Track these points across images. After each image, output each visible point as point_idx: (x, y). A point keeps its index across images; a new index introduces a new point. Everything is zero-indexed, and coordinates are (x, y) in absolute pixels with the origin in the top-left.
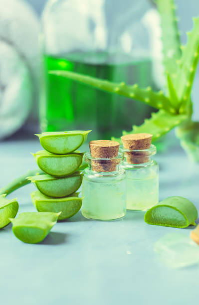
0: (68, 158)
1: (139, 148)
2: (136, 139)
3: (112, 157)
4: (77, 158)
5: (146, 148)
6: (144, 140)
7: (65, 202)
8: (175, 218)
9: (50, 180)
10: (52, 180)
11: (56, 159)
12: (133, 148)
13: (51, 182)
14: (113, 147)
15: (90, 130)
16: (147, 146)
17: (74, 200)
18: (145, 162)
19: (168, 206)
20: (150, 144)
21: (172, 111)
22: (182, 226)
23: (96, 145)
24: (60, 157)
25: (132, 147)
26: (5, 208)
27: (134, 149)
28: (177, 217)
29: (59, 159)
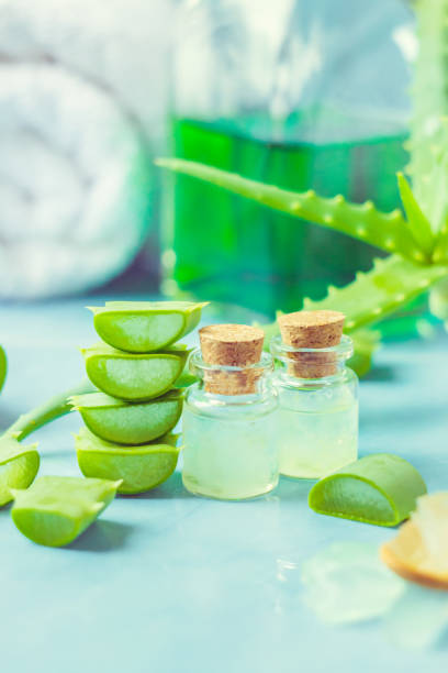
0: (151, 361)
1: (312, 344)
2: (307, 325)
3: (244, 363)
4: (171, 361)
5: (328, 346)
6: (323, 327)
7: (141, 455)
8: (371, 503)
9: (112, 407)
10: (116, 407)
11: (126, 362)
12: (300, 343)
13: (114, 410)
14: (247, 343)
15: (206, 301)
16: (332, 339)
17: (160, 452)
18: (326, 374)
19: (358, 478)
20: (339, 337)
21: (418, 256)
22: (385, 521)
23: (211, 337)
24: (136, 359)
25: (296, 342)
26: (9, 464)
27: (301, 347)
28: (376, 503)
29: (132, 363)
